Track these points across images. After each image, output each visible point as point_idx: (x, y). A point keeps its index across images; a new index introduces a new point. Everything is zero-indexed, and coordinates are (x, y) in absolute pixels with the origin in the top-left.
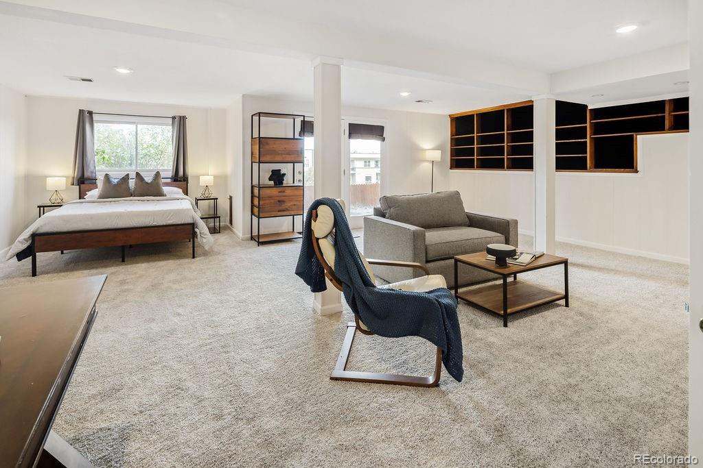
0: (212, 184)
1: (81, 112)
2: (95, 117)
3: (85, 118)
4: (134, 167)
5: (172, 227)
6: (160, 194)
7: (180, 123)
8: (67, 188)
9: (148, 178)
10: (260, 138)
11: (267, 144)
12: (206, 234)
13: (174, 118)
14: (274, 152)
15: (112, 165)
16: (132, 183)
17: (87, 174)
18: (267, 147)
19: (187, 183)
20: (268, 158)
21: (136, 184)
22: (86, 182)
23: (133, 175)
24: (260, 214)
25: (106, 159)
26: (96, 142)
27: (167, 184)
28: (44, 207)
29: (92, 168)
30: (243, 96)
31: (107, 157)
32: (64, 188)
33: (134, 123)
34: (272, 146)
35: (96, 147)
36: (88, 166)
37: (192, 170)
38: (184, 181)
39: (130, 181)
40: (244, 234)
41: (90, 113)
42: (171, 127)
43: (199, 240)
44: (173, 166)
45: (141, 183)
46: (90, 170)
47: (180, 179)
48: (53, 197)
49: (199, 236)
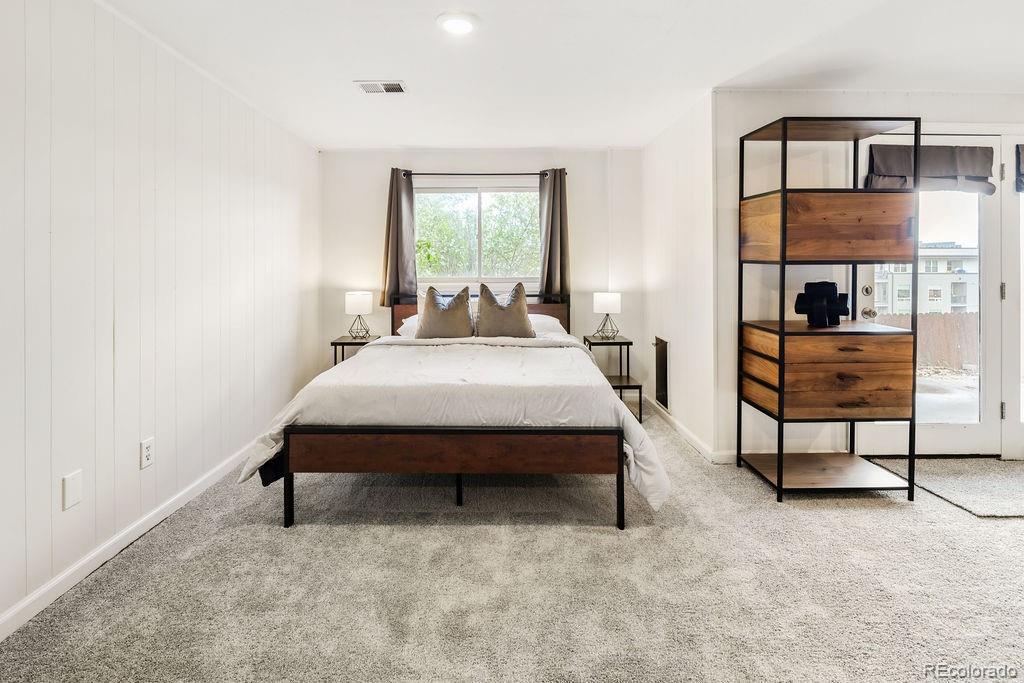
0: (619, 312)
1: (395, 172)
2: (416, 182)
3: (401, 183)
4: (475, 274)
5: (568, 438)
6: (524, 332)
7: (555, 182)
8: (374, 312)
9: (503, 299)
10: (785, 191)
11: (808, 208)
12: (651, 464)
13: (543, 174)
14: (827, 232)
15: (441, 270)
16: (474, 305)
17: (404, 286)
18: (804, 217)
19: (569, 306)
20: (808, 249)
21: (481, 309)
22: (401, 301)
23: (475, 289)
24: (786, 410)
25: (431, 259)
26: (417, 228)
27: (533, 309)
28: (343, 344)
29: (411, 274)
30: (716, 92)
31: (433, 254)
32: (370, 312)
33: (474, 189)
34: (821, 213)
35: (417, 238)
36: (405, 273)
37: (577, 280)
38: (563, 302)
39: (472, 300)
40: (717, 448)
41: (408, 174)
42: (538, 193)
43: (632, 476)
44: (543, 272)
45: (489, 308)
46: (408, 278)
47: (555, 298)
48: (355, 327)
49: (633, 464)
